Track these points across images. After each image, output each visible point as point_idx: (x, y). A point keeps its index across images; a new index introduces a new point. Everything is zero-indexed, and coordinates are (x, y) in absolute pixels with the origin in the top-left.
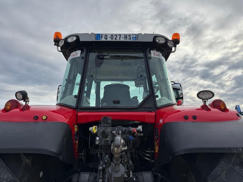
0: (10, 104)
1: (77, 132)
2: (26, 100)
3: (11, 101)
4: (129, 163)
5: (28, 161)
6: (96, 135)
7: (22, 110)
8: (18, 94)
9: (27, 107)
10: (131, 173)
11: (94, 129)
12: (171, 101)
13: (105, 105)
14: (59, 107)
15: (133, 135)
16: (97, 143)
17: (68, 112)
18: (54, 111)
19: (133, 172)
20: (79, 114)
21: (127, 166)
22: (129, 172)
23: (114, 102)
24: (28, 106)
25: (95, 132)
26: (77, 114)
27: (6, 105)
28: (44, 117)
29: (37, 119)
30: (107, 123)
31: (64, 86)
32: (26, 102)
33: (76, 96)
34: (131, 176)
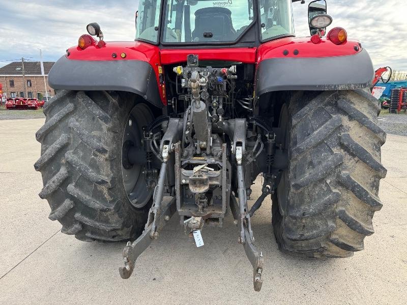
0: (83, 41)
1: (162, 74)
2: (100, 35)
3: (84, 37)
4: (218, 107)
5: (114, 101)
6: (181, 77)
7: (98, 47)
8: (89, 27)
9: (103, 44)
10: (220, 117)
11: (178, 70)
12: (287, 30)
13: (196, 40)
14: (139, 44)
15: (225, 78)
16: (183, 85)
17: (149, 50)
18: (133, 48)
19: (222, 116)
20: (162, 52)
21: (217, 110)
22: (218, 116)
23: (205, 36)
24: (104, 42)
25: (180, 73)
26: (160, 52)
27: (80, 42)
28: (123, 55)
29: (116, 57)
30: (194, 63)
31: (142, 11)
32: (100, 37)
33: (156, 29)
34: (220, 120)
